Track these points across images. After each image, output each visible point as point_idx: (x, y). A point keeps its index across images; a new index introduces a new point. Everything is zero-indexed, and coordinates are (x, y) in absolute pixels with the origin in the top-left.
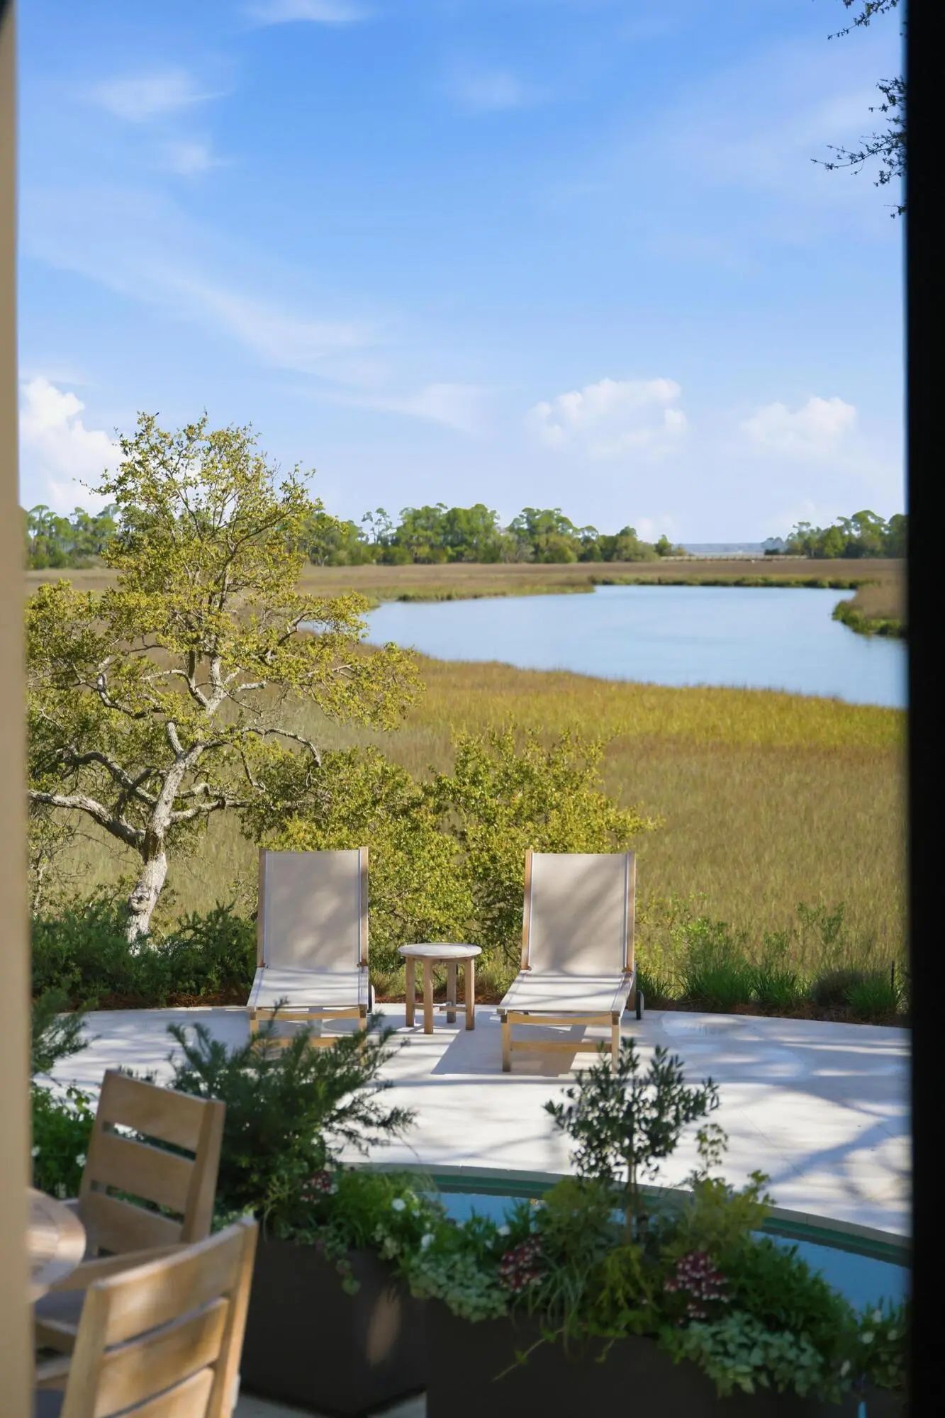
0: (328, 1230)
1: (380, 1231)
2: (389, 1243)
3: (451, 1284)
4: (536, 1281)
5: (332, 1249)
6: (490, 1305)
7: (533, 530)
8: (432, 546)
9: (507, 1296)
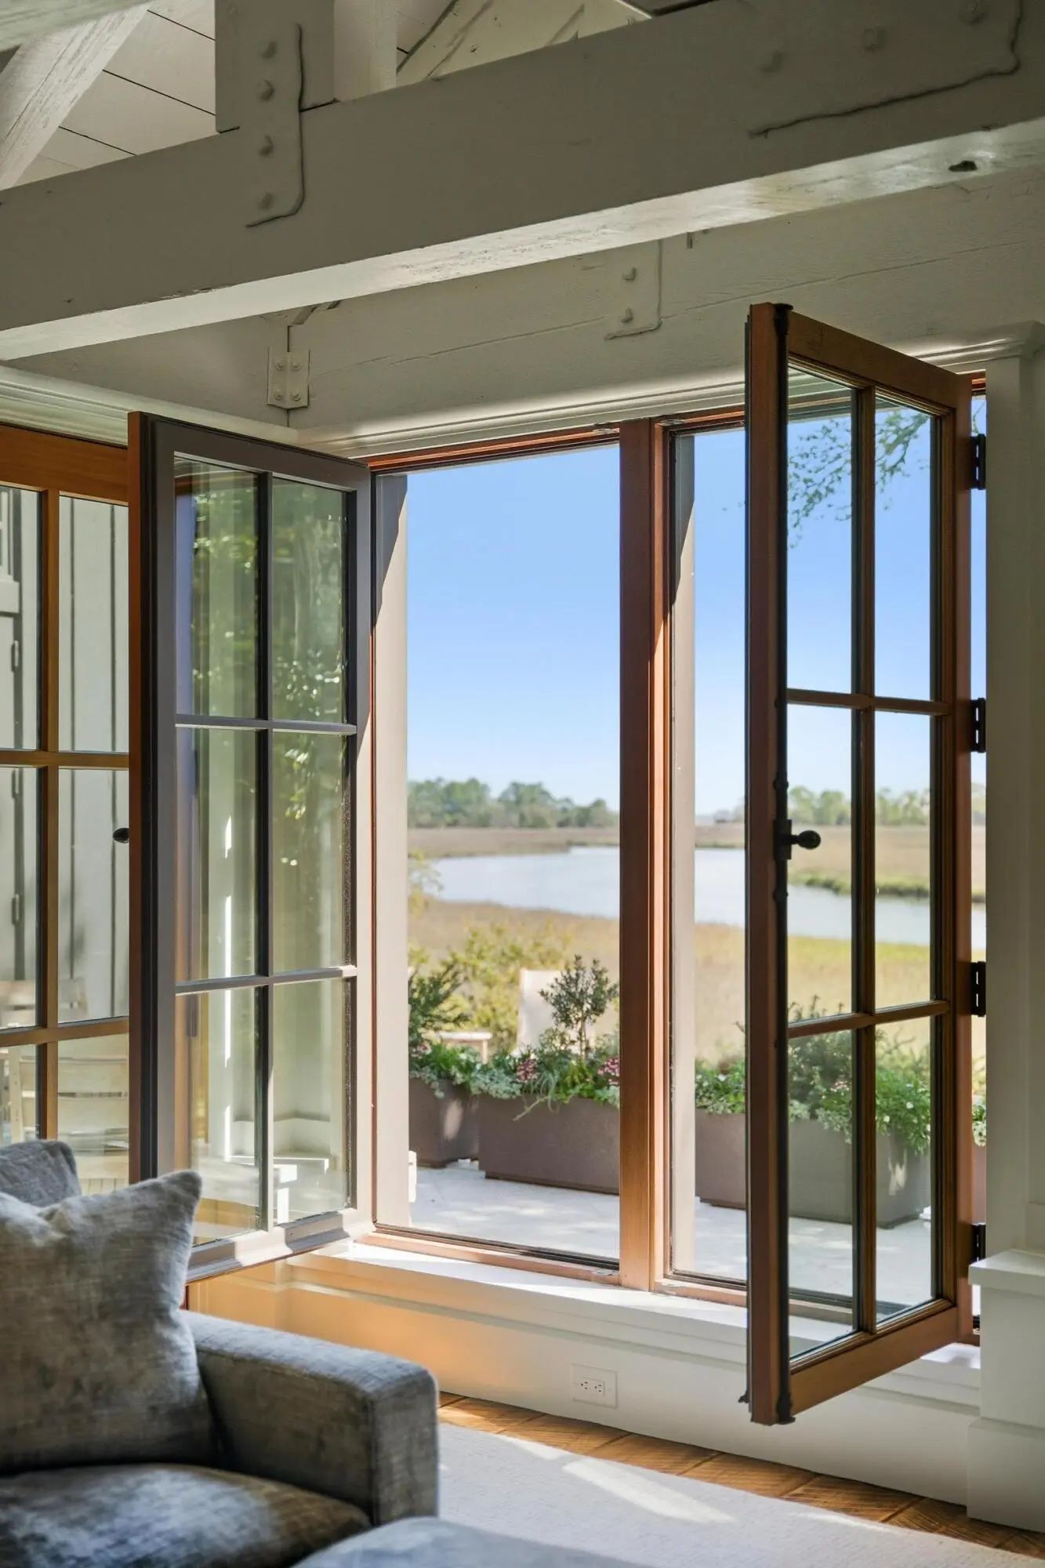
0: (427, 1069)
1: (454, 1070)
2: (459, 1075)
3: (492, 1083)
4: (535, 1076)
5: (429, 1078)
6: (512, 1090)
7: (519, 801)
8: (433, 814)
9: (520, 1086)
